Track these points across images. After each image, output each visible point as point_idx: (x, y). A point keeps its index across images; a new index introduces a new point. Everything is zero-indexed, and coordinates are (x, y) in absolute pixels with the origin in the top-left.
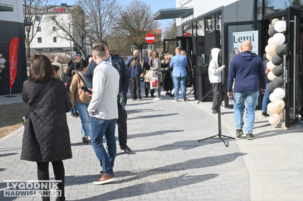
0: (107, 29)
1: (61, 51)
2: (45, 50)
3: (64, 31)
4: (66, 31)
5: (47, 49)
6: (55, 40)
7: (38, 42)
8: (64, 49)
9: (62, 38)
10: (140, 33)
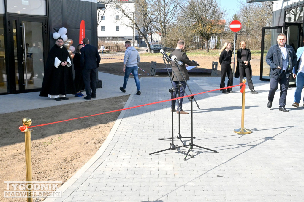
0: (171, 19)
1: (123, 40)
2: (107, 38)
3: (129, 19)
4: (131, 19)
5: (109, 37)
6: (117, 28)
7: (102, 31)
8: (125, 38)
9: (127, 26)
10: (205, 23)
